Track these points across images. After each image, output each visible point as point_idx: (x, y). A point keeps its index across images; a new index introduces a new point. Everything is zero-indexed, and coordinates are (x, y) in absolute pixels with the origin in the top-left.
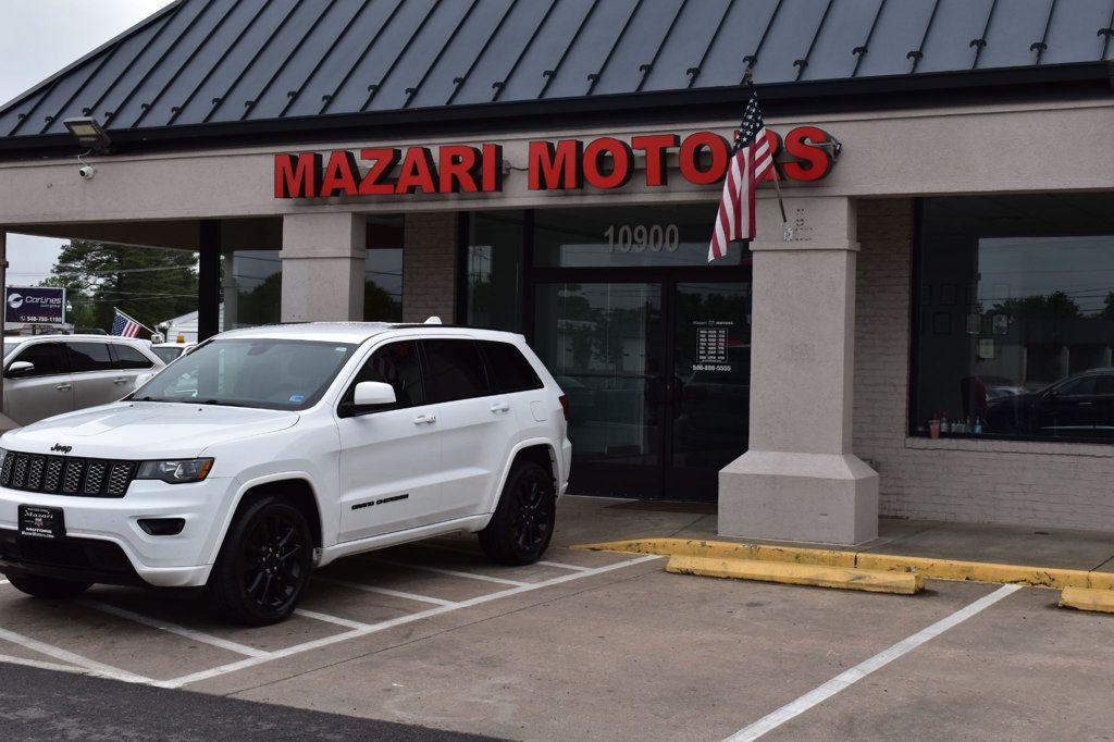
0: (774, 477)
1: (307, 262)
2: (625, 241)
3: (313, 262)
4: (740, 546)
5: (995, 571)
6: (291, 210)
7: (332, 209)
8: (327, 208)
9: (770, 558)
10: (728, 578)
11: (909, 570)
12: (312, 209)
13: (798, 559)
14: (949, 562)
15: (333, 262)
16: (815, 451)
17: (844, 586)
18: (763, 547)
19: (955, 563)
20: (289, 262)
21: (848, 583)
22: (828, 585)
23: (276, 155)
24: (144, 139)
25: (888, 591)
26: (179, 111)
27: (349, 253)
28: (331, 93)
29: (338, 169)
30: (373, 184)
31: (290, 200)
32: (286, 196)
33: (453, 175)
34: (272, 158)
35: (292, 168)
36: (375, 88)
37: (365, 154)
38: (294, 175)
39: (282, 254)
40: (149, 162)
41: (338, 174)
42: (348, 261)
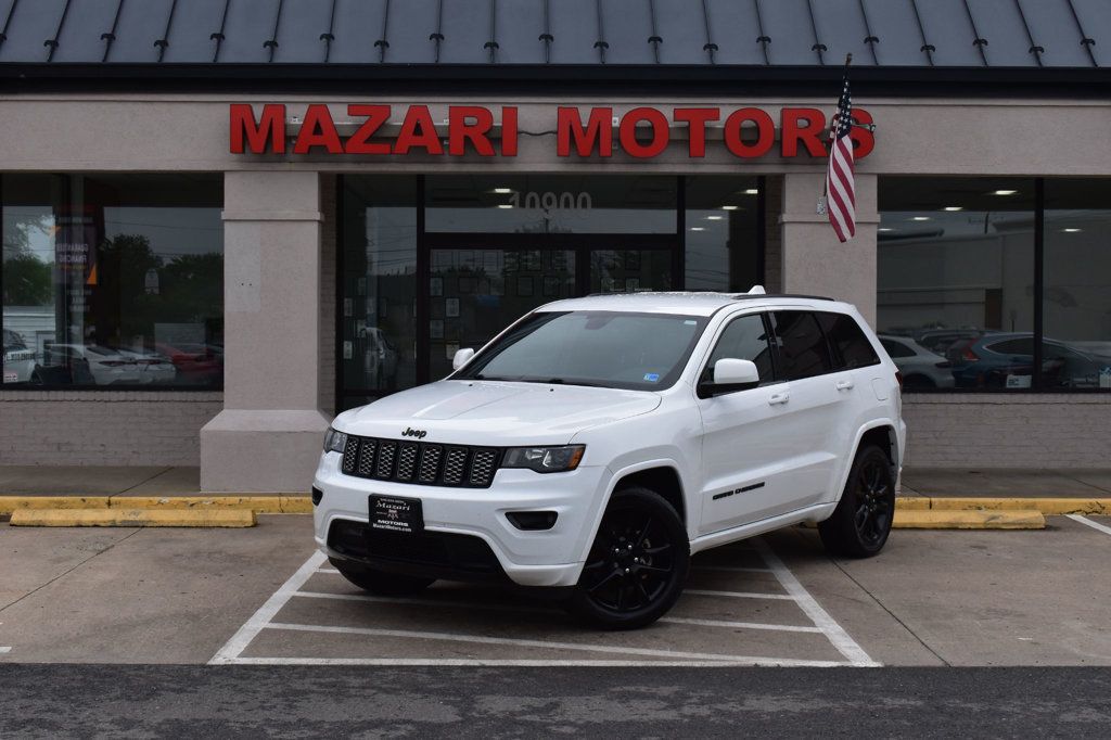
1: (259, 225)
3: (269, 226)
6: (236, 167)
7: (293, 167)
8: (287, 166)
12: (265, 166)
14: (1014, 500)
15: (296, 225)
17: (982, 527)
19: (1020, 500)
20: (233, 224)
21: (985, 523)
22: (967, 527)
23: (232, 103)
25: (1022, 527)
26: (54, 45)
27: (318, 216)
28: (270, 39)
29: (318, 123)
30: (365, 142)
31: (235, 156)
32: (243, 152)
33: (466, 137)
34: (205, 106)
35: (255, 121)
36: (329, 37)
37: (353, 110)
38: (257, 128)
39: (224, 215)
40: (23, 104)
41: (318, 130)
42: (316, 225)
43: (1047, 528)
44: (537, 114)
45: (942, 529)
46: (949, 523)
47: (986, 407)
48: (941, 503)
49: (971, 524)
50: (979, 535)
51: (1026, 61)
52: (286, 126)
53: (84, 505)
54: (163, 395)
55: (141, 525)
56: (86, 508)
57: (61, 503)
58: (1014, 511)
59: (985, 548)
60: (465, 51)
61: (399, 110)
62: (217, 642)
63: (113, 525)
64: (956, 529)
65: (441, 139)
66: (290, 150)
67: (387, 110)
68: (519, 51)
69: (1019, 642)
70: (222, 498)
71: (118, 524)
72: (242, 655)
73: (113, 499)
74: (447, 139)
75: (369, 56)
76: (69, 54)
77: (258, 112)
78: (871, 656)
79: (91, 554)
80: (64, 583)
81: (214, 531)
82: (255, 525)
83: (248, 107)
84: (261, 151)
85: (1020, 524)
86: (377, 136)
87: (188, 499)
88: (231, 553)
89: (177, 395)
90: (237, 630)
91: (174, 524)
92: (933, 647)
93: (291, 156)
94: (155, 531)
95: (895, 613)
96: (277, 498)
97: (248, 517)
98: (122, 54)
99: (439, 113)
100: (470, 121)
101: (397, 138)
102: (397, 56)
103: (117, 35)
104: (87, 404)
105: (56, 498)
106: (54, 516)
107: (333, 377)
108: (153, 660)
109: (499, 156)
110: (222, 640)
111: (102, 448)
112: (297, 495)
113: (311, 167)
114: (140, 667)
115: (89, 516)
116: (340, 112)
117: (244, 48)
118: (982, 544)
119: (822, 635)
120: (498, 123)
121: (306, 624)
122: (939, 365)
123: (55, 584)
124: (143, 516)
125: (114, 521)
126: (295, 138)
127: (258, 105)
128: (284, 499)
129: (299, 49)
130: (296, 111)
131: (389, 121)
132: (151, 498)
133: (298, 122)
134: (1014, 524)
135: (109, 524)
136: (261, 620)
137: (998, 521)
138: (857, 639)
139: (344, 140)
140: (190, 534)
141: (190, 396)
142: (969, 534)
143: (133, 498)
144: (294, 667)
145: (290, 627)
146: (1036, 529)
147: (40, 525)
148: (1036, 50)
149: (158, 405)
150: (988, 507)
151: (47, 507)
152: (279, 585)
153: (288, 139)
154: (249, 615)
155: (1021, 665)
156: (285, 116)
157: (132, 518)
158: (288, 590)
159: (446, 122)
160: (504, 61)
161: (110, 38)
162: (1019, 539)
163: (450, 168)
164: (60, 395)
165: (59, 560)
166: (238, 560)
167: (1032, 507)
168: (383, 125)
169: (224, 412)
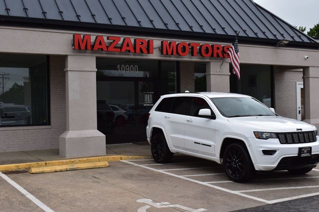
2: (123, 70)
7: (89, 54)
8: (87, 54)
15: (90, 72)
20: (71, 72)
23: (73, 34)
27: (96, 70)
29: (100, 42)
30: (113, 48)
32: (78, 49)
33: (140, 48)
36: (93, 15)
38: (83, 42)
39: (68, 69)
41: (100, 44)
42: (95, 73)
44: (157, 42)
52: (90, 42)
55: (76, 169)
63: (67, 170)
67: (119, 39)
70: (81, 159)
79: (98, 179)
82: (109, 166)
84: (84, 49)
86: (116, 47)
88: (135, 174)
96: (98, 157)
97: (107, 164)
106: (47, 169)
113: (94, 55)
115: (58, 168)
124: (75, 166)
127: (81, 34)
130: (93, 37)
147: (43, 173)
156: (90, 39)
157: (72, 167)
158: (200, 182)
166: (148, 176)
168: (117, 43)
169: (70, 131)
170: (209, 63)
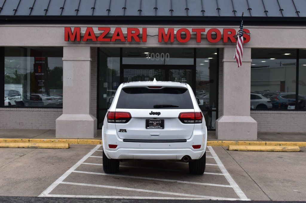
0: (234, 123)
1: (73, 62)
3: (75, 62)
4: (233, 142)
5: (302, 144)
6: (66, 45)
7: (83, 45)
8: (81, 45)
9: (242, 144)
10: (248, 151)
11: (280, 145)
12: (75, 45)
13: (250, 144)
14: (290, 142)
15: (84, 62)
16: (243, 115)
17: (281, 151)
18: (240, 142)
19: (292, 142)
20: (66, 61)
21: (282, 150)
22: (277, 151)
23: (65, 27)
24: (6, 19)
26: (16, 11)
27: (90, 59)
28: (77, 9)
29: (90, 33)
30: (103, 38)
31: (66, 42)
32: (68, 41)
33: (132, 37)
34: (58, 28)
35: (72, 32)
36: (94, 8)
37: (100, 29)
38: (72, 34)
39: (63, 59)
40: (7, 27)
41: (89, 34)
42: (89, 62)
43: (300, 151)
44: (153, 30)
45: (269, 151)
46: (271, 150)
47: (282, 115)
48: (269, 143)
49: (278, 150)
50: (281, 153)
51: (294, 15)
52: (80, 33)
53: (22, 141)
54: (48, 109)
55: (36, 147)
56: (22, 142)
57: (15, 140)
58: (291, 146)
59: (282, 158)
60: (132, 12)
61: (113, 29)
62: (44, 188)
63: (28, 148)
64: (273, 151)
65: (125, 37)
66: (82, 40)
67: (109, 29)
68: (148, 12)
69: (294, 191)
70: (61, 140)
71: (30, 147)
72: (50, 194)
73: (30, 139)
74: (127, 37)
75: (105, 14)
76: (20, 13)
77: (73, 29)
78: (247, 196)
79: (18, 157)
80: (6, 167)
81: (56, 150)
82: (69, 148)
83: (70, 28)
84: (73, 40)
85: (292, 150)
86: (106, 36)
87: (51, 140)
88: (59, 157)
89: (52, 109)
90: (52, 184)
91: (46, 147)
92: (267, 194)
93: (82, 42)
94: (40, 149)
95: (255, 180)
96: (77, 140)
97: (67, 146)
98: (35, 13)
99: (124, 29)
100: (133, 32)
101: (112, 37)
102: (113, 14)
103: (34, 8)
104: (27, 112)
105: (14, 139)
106: (12, 145)
107: (96, 105)
108: (21, 195)
109: (141, 42)
110: (45, 188)
111: (32, 124)
112: (83, 139)
113: (88, 45)
114: (16, 197)
115: (21, 145)
116: (96, 30)
117: (69, 12)
118: (281, 156)
119: (231, 188)
120: (141, 32)
121: (73, 182)
122: (268, 102)
123: (3, 167)
124: (37, 145)
125: (28, 146)
126: (83, 37)
127: (73, 27)
128: (79, 140)
129: (85, 12)
130: (83, 29)
131: (110, 32)
132: (41, 139)
133: (84, 32)
134: (291, 150)
135: (27, 147)
136: (60, 181)
137: (286, 149)
138: (243, 190)
139: (97, 37)
140: (49, 151)
141: (56, 110)
142: (277, 153)
143: (36, 139)
144: (64, 198)
145: (68, 183)
146: (297, 152)
147: (7, 147)
148: (297, 12)
149: (47, 112)
150: (283, 145)
151: (11, 142)
152: (69, 168)
153: (81, 37)
154: (57, 179)
155: (295, 201)
156: (80, 31)
157: (34, 145)
158: (72, 170)
159: (126, 33)
160: (143, 15)
161: (32, 9)
162: (292, 155)
163: (127, 46)
164: (20, 109)
165: (8, 159)
166: (61, 160)
167: (296, 145)
168: (108, 33)
169: (63, 115)
170: (223, 49)
